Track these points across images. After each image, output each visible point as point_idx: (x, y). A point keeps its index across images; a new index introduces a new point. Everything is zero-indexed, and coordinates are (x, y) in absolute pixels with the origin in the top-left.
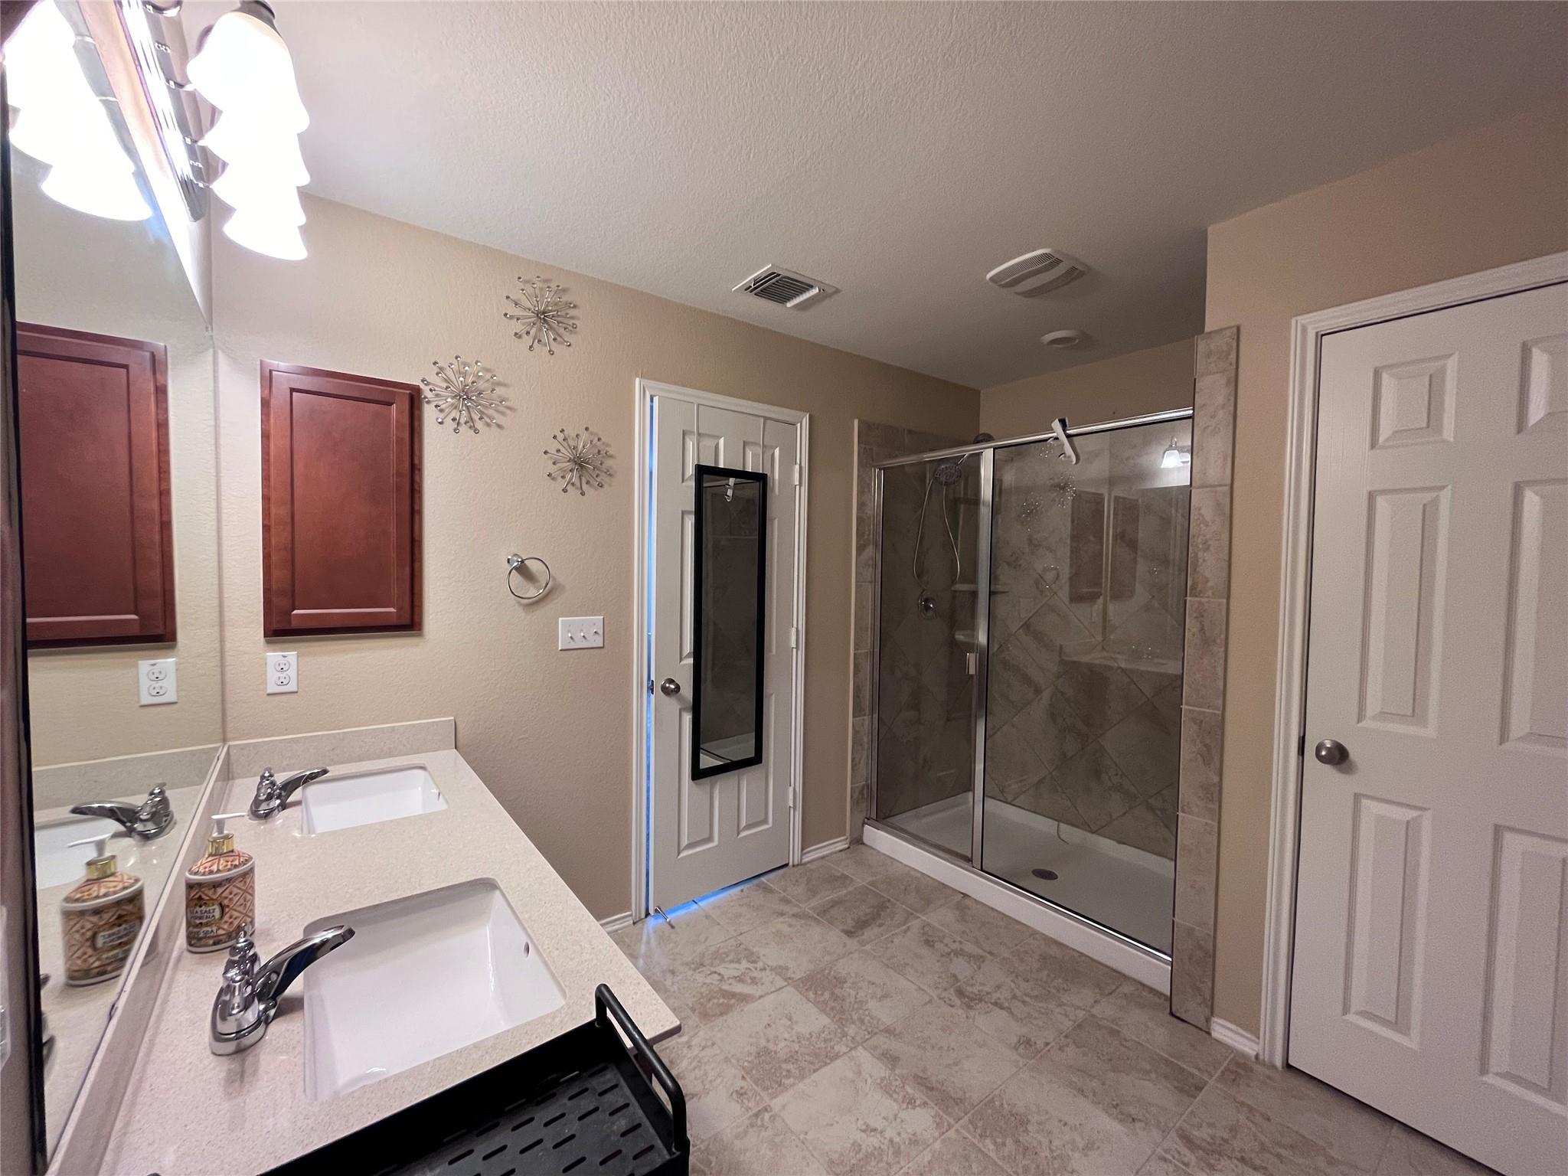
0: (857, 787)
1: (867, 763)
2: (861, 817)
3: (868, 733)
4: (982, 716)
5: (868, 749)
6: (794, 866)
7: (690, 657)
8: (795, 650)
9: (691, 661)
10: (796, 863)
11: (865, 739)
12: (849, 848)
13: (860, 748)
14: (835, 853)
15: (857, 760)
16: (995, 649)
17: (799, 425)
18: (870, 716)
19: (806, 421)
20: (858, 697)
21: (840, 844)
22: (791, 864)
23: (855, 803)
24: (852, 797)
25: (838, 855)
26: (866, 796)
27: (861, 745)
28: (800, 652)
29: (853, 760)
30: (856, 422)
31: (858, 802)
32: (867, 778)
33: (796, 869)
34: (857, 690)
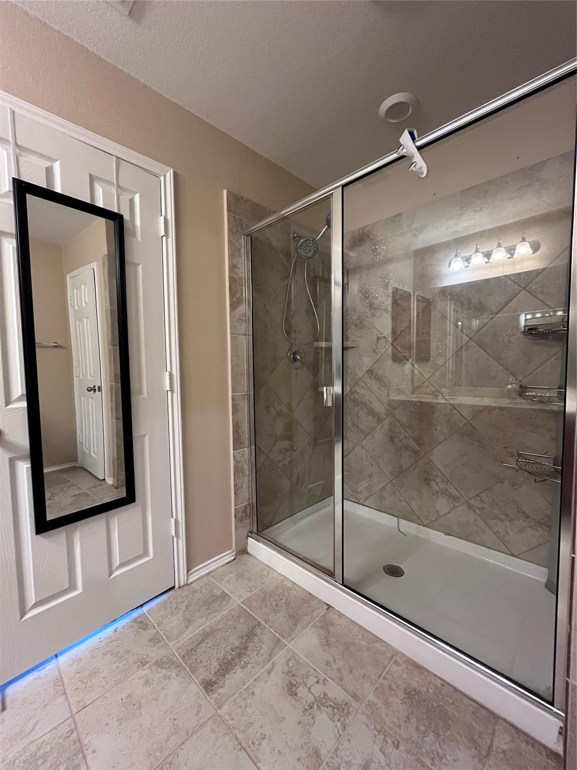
0: (241, 507)
1: (249, 487)
2: (245, 532)
3: (249, 462)
4: (339, 441)
5: (249, 475)
6: (180, 587)
7: (22, 400)
8: (169, 393)
9: (24, 404)
10: (182, 584)
11: (246, 467)
12: (235, 559)
13: (241, 475)
14: (222, 566)
15: (239, 485)
16: (348, 391)
17: (162, 178)
18: (249, 448)
19: (170, 175)
20: (237, 432)
21: (227, 557)
22: (177, 586)
23: (239, 520)
24: (235, 517)
25: (224, 568)
26: (248, 514)
27: (242, 472)
28: (175, 395)
29: (235, 485)
30: (225, 192)
31: (242, 520)
32: (249, 499)
33: (181, 591)
34: (237, 426)
